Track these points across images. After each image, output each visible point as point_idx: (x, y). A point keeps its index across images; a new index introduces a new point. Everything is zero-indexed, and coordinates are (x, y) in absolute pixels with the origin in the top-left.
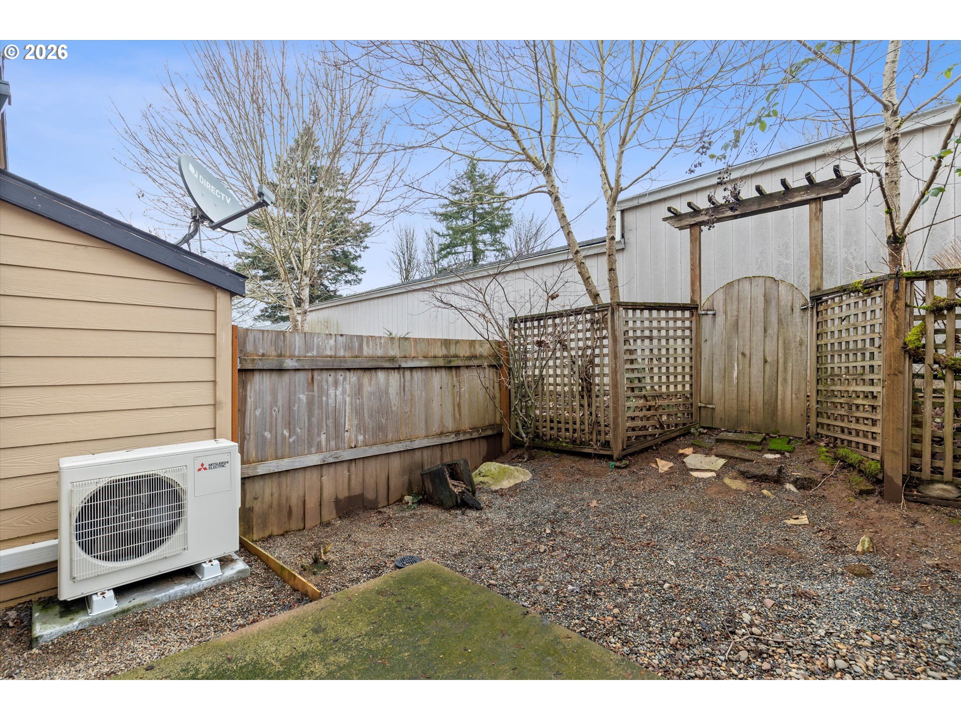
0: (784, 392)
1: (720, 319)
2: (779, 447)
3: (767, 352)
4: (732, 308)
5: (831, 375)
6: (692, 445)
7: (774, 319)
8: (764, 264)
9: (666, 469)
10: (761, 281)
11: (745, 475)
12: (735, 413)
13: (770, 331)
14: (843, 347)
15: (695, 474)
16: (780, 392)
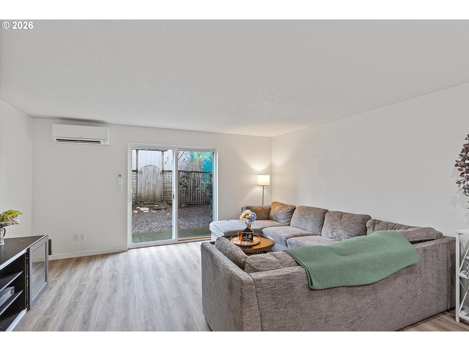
0: (157, 192)
1: (143, 174)
2: (157, 204)
3: (154, 183)
4: (146, 172)
5: (166, 187)
6: (139, 206)
7: (155, 175)
8: (147, 160)
9: (137, 212)
10: (153, 166)
11: (155, 210)
12: (147, 197)
13: (154, 178)
14: (169, 182)
15: (144, 212)
16: (156, 192)
